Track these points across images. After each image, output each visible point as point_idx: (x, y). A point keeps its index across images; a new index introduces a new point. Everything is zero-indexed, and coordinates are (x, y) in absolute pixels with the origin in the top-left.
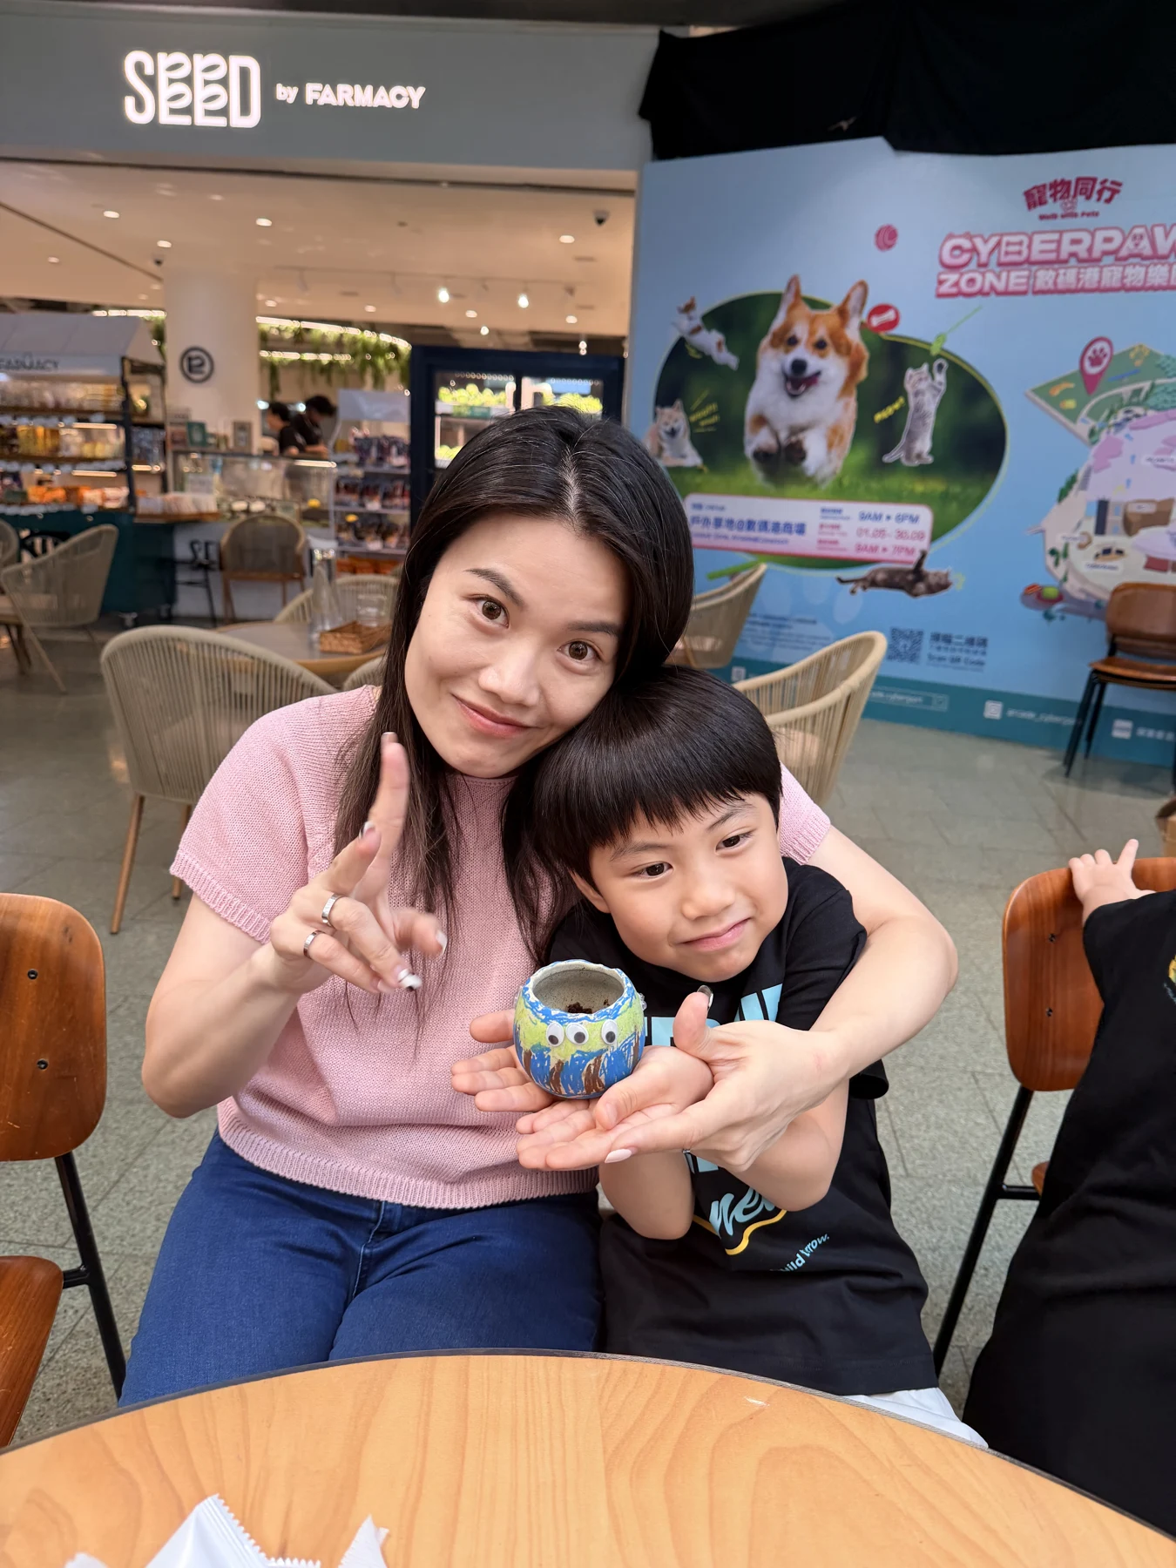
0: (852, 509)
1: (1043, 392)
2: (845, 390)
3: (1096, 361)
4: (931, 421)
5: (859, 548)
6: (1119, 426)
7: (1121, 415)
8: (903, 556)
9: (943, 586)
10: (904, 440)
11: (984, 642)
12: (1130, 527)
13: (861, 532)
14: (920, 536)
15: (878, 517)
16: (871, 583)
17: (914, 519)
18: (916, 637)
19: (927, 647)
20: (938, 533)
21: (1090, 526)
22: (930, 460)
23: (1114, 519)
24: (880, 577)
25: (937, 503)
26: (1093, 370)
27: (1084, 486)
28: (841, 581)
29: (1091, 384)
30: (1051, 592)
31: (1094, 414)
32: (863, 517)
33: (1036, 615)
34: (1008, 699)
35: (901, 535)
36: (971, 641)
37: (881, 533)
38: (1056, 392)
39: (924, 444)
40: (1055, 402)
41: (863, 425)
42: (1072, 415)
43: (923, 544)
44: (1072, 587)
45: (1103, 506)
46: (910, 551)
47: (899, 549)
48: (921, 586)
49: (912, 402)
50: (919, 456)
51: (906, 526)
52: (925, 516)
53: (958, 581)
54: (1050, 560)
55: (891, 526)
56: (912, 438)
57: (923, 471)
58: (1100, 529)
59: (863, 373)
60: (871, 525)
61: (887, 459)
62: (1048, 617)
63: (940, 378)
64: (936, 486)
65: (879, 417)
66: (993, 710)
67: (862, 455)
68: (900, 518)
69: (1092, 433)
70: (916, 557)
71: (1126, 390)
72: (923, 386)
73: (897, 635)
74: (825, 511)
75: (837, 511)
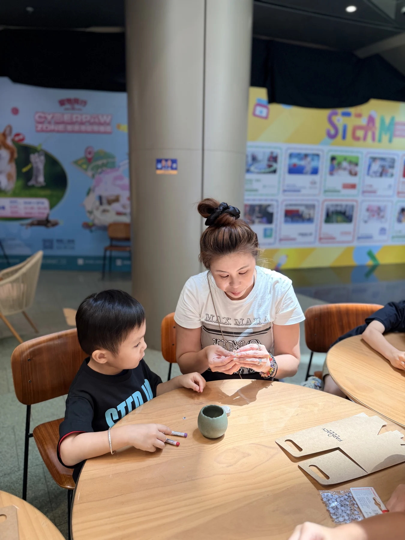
0: (21, 201)
1: (76, 162)
2: (10, 161)
3: (90, 153)
4: (42, 172)
5: (26, 213)
6: (100, 173)
7: (100, 170)
8: (41, 215)
9: (55, 224)
10: (34, 178)
11: (73, 241)
12: (110, 202)
13: (26, 208)
14: (45, 208)
15: (30, 203)
16: (32, 224)
17: (43, 203)
18: (51, 241)
19: (55, 244)
20: (52, 206)
21: (98, 203)
22: (44, 184)
23: (104, 201)
24: (35, 222)
25: (49, 198)
26: (89, 156)
27: (94, 191)
28: (22, 225)
29: (89, 161)
30: (91, 224)
31: (92, 169)
32: (26, 203)
33: (87, 231)
34: (85, 258)
35: (39, 208)
36: (69, 241)
37: (32, 208)
38: (80, 163)
39: (41, 179)
40: (81, 166)
41: (19, 174)
42: (86, 170)
43: (47, 211)
44: (97, 222)
45: (100, 198)
46: (43, 213)
47: (39, 213)
48: (49, 225)
49: (35, 166)
50: (40, 183)
51: (40, 206)
52: (46, 202)
53: (61, 223)
54: (88, 214)
55: (35, 206)
56: (37, 177)
57: (42, 188)
58: (101, 203)
59: (16, 156)
60: (29, 206)
62: (91, 231)
63: (43, 158)
64: (48, 192)
65: (25, 170)
66: (80, 262)
67: (20, 183)
68: (38, 203)
69: (93, 176)
70: (46, 215)
71: (100, 162)
72: (37, 160)
73: (45, 241)
74: (11, 202)
75: (15, 202)
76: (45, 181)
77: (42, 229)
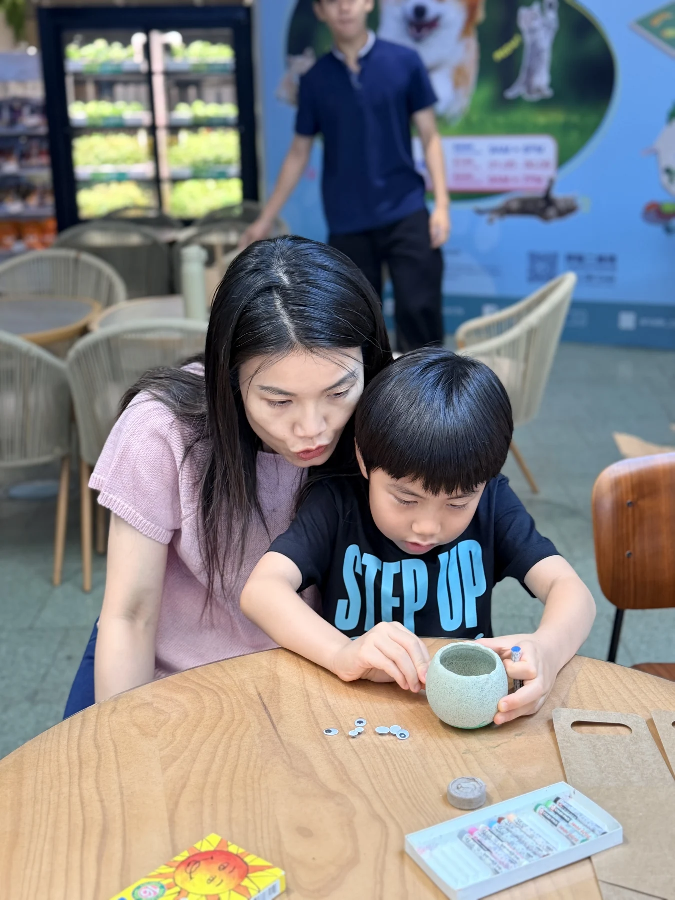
0: (482, 144)
1: (645, 23)
2: (465, 32)
4: (546, 57)
5: (493, 180)
8: (532, 185)
9: (568, 210)
10: (523, 76)
11: (612, 260)
13: (493, 165)
14: (546, 165)
15: (505, 150)
16: (506, 211)
17: (539, 150)
18: (552, 260)
19: (562, 267)
20: (563, 159)
22: (548, 93)
24: (515, 206)
25: (560, 133)
28: (480, 212)
30: (669, 208)
32: (494, 150)
33: (657, 231)
34: (641, 310)
35: (529, 165)
36: (601, 259)
37: (510, 165)
38: (657, 22)
39: (542, 79)
40: (657, 32)
41: (486, 66)
42: (673, 43)
43: (549, 172)
46: (538, 180)
47: (528, 179)
48: (552, 212)
49: (528, 39)
50: (539, 90)
51: (534, 157)
52: (548, 146)
53: (585, 204)
54: (665, 179)
55: (520, 158)
56: (531, 73)
57: (544, 104)
59: (481, 15)
60: (501, 158)
61: (511, 94)
62: (668, 230)
63: (552, 16)
64: (557, 117)
65: (500, 55)
66: (627, 321)
67: (487, 92)
68: (527, 149)
70: (543, 186)
72: (537, 24)
73: (534, 258)
74: (458, 148)
75: (468, 148)
76: (552, 85)
77: (531, 223)
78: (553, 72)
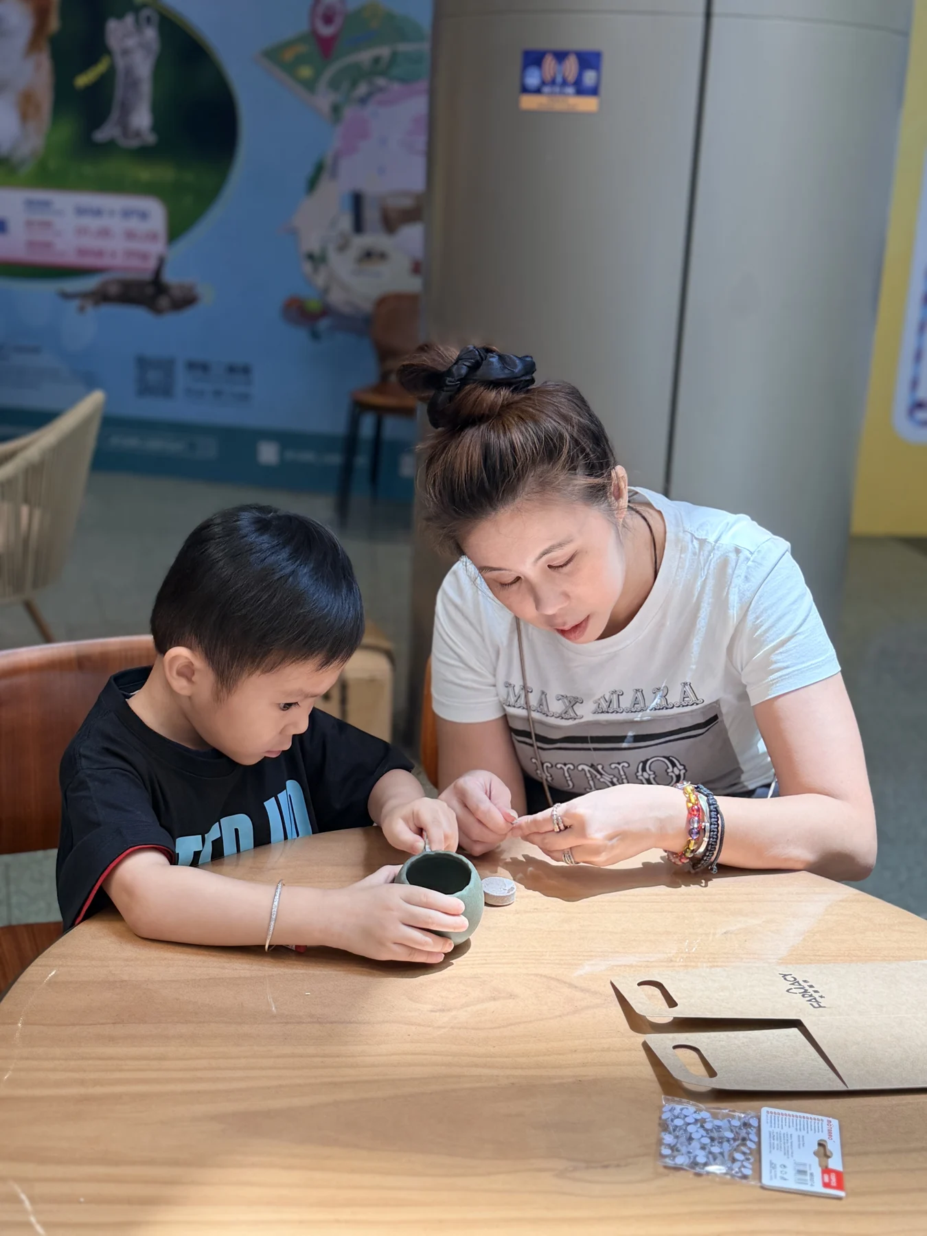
0: (65, 202)
1: (273, 55)
2: (34, 45)
3: (328, 19)
4: (146, 88)
5: (82, 252)
6: (363, 101)
7: (362, 89)
8: (135, 263)
9: (186, 301)
10: (115, 114)
11: (246, 370)
12: (391, 223)
13: (82, 231)
14: (153, 237)
15: (98, 213)
16: (101, 297)
17: (143, 215)
18: (167, 366)
19: (182, 379)
20: (176, 230)
21: (346, 223)
22: (151, 139)
23: (371, 215)
24: (114, 290)
25: (168, 195)
26: (326, 31)
27: (334, 174)
28: (66, 296)
29: (326, 47)
30: (314, 305)
31: (334, 85)
32: (81, 211)
33: (299, 335)
34: (286, 439)
35: (130, 235)
36: (232, 369)
37: (105, 233)
38: (289, 56)
39: (142, 119)
40: (290, 68)
41: (63, 93)
42: (310, 85)
43: (157, 248)
44: (336, 298)
45: (357, 201)
46: (144, 256)
47: (130, 254)
48: (164, 302)
49: (120, 63)
50: (138, 134)
51: (134, 224)
52: (155, 213)
53: (207, 294)
54: (307, 267)
55: (118, 225)
56: (126, 111)
57: (144, 153)
58: (359, 226)
59: (54, 24)
60: (93, 223)
61: (101, 135)
62: (315, 335)
63: (151, 34)
64: (165, 173)
65: (83, 80)
66: (268, 453)
67: (67, 131)
68: (127, 214)
69: (336, 109)
70: (152, 264)
71: (365, 57)
72: (131, 42)
73: (143, 363)
74: (30, 204)
75: (46, 204)
76: (155, 128)
77: (137, 315)
78: (156, 110)
